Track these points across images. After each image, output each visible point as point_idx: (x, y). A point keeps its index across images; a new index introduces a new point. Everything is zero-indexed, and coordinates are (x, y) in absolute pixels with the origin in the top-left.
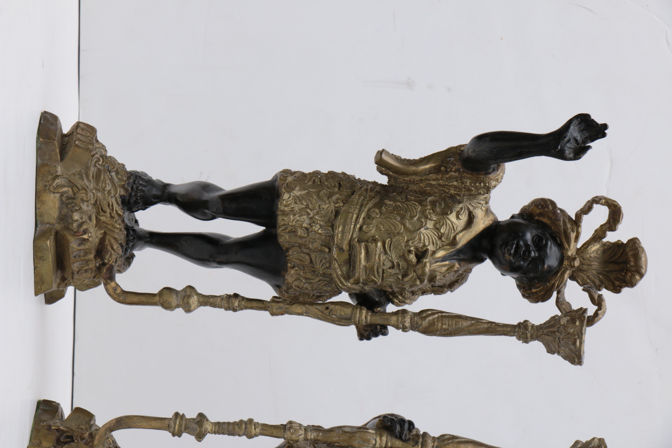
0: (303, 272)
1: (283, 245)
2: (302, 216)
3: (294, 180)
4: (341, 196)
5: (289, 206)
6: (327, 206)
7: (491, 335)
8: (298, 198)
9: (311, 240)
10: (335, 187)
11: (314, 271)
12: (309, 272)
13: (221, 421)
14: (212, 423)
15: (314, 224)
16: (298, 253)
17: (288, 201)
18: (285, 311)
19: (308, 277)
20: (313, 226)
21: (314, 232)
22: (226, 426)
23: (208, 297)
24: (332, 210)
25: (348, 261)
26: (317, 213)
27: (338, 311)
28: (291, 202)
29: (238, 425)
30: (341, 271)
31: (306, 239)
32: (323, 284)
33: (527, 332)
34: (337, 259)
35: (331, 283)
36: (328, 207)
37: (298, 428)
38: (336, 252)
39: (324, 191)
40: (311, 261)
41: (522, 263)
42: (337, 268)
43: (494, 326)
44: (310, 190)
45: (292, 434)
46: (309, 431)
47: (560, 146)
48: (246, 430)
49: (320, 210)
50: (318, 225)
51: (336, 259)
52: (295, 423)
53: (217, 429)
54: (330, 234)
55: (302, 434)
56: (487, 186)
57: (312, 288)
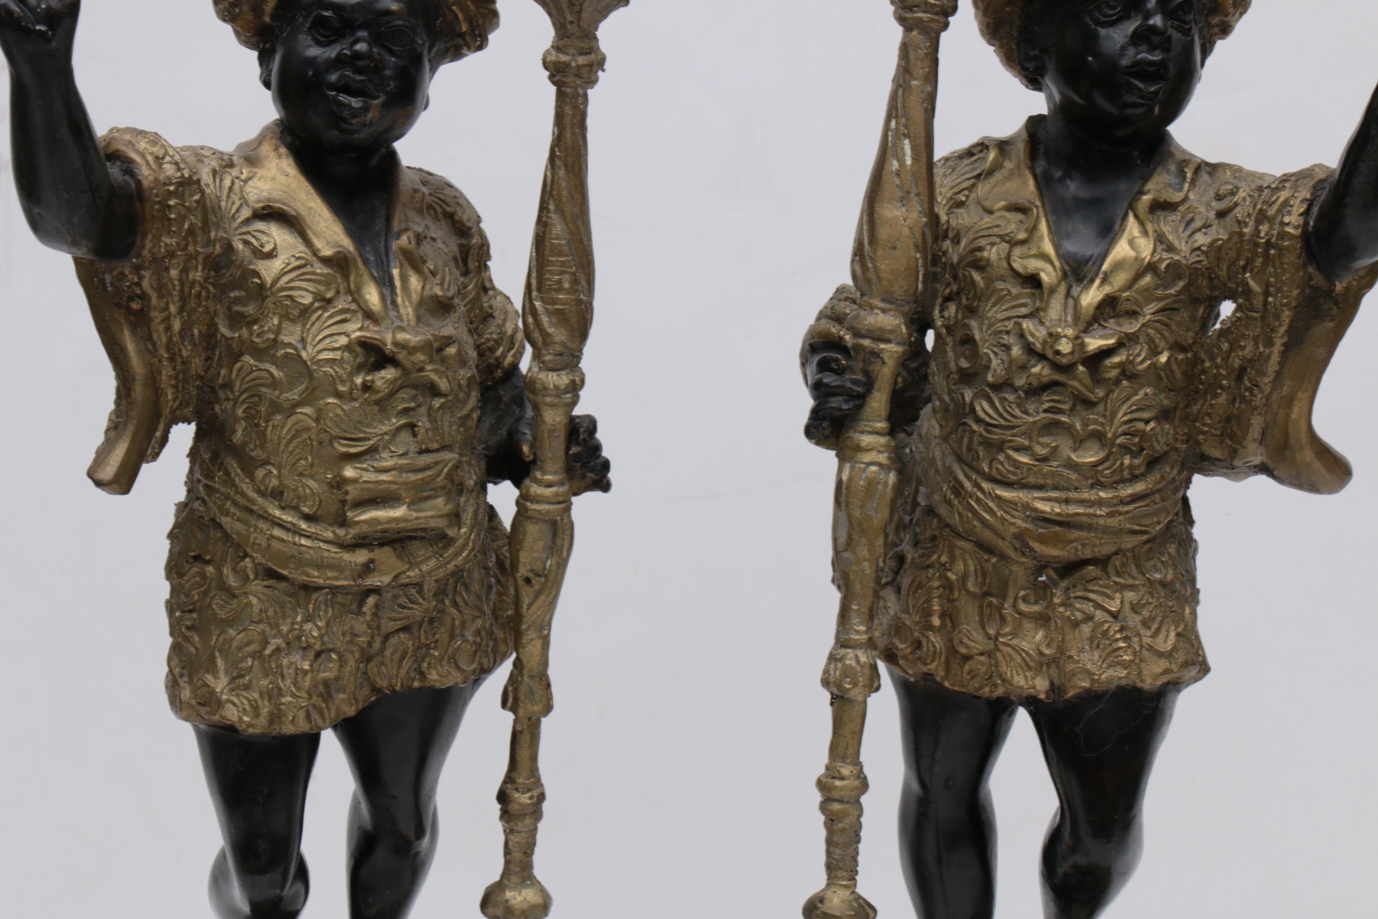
0: (434, 649)
1: (364, 702)
2: (282, 671)
3: (191, 682)
4: (226, 561)
5: (258, 706)
6: (254, 601)
7: (586, 154)
8: (234, 679)
9: (347, 638)
10: (203, 575)
11: (431, 620)
12: (434, 634)
13: (822, 858)
14: (828, 885)
15: (303, 638)
16: (383, 663)
17: (244, 709)
18: (538, 680)
19: (446, 635)
20: (307, 641)
21: (326, 639)
22: (837, 852)
23: (507, 863)
24: (266, 587)
25: (397, 546)
26: (275, 626)
27: (535, 555)
28: (245, 701)
29: (832, 820)
30: (429, 558)
31: (345, 650)
32: (465, 595)
33: (574, 64)
34: (394, 574)
35: (460, 573)
36: (258, 598)
37: (840, 665)
38: (376, 579)
39: (214, 607)
40: (405, 629)
41: (388, 73)
42: (420, 570)
43: (560, 151)
44: (213, 643)
45: (855, 684)
46: (846, 637)
47: (38, 27)
48: (846, 800)
49: (265, 620)
50: (305, 628)
51: (396, 577)
52: (826, 671)
53: (844, 874)
54: (329, 597)
55: (856, 656)
56: (177, 188)
57: (478, 617)
